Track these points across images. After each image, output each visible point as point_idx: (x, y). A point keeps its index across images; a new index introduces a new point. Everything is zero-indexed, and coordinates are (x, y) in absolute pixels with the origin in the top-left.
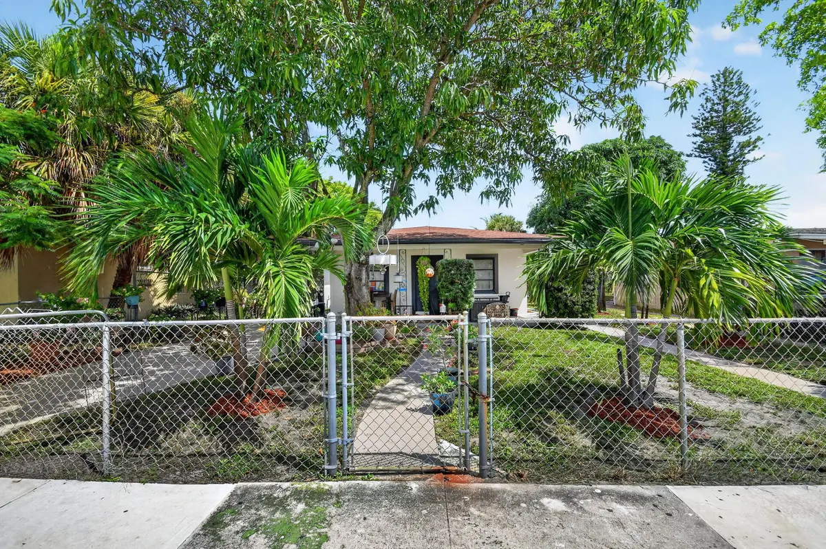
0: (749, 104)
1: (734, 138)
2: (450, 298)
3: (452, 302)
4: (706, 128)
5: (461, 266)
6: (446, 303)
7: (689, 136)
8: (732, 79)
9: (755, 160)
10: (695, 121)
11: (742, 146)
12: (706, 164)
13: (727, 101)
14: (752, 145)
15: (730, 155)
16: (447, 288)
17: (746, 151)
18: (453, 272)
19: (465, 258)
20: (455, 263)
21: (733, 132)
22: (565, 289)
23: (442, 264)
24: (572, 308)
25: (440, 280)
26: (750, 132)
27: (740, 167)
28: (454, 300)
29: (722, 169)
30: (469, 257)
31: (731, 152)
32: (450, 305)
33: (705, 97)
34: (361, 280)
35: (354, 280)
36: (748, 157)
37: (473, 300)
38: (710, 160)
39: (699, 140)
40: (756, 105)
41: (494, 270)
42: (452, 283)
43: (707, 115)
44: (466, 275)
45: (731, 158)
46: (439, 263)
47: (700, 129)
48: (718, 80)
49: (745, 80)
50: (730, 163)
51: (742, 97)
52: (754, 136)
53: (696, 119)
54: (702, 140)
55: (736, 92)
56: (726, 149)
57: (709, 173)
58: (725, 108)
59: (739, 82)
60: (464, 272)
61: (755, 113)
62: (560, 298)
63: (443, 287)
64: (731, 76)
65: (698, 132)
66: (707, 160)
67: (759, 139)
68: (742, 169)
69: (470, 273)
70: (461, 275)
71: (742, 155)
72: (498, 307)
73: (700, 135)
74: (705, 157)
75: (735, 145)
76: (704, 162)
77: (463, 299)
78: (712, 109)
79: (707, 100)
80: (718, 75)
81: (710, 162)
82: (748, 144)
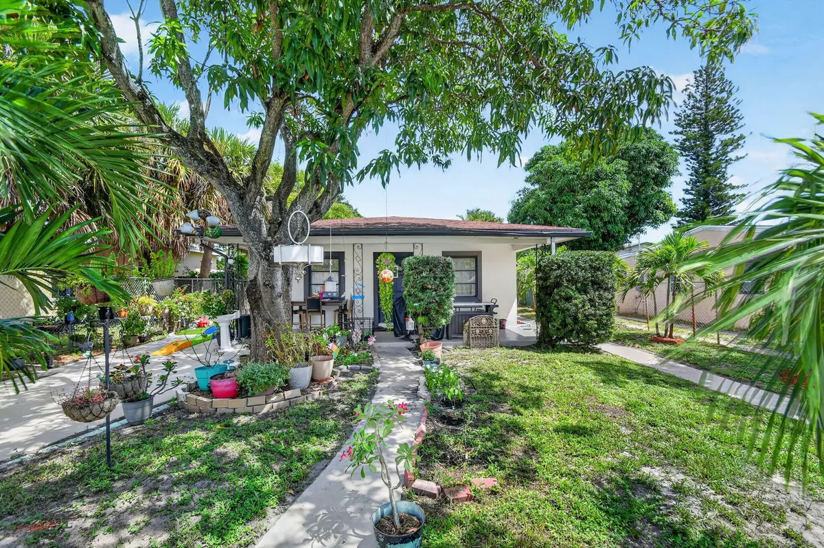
0: (730, 102)
1: (716, 136)
2: (419, 311)
3: (423, 315)
4: (689, 125)
5: (436, 266)
6: (415, 316)
7: (670, 133)
8: (714, 75)
9: (738, 159)
10: (678, 118)
11: (725, 144)
12: (688, 163)
13: (710, 97)
14: (735, 143)
15: (713, 154)
16: (416, 296)
17: (729, 149)
18: (424, 274)
19: (441, 255)
20: (426, 262)
21: (715, 130)
22: (576, 298)
23: (409, 263)
24: (584, 324)
25: (406, 285)
26: (732, 130)
27: (724, 165)
28: (426, 313)
29: (704, 168)
30: (445, 254)
31: (713, 150)
32: (421, 319)
33: (687, 93)
34: (273, 287)
35: (262, 288)
36: (732, 155)
37: (452, 312)
38: (692, 158)
39: (681, 137)
40: (738, 103)
41: (477, 271)
42: (424, 289)
43: (689, 112)
44: (441, 278)
45: (714, 156)
46: (405, 261)
47: (682, 126)
48: (701, 76)
49: (727, 77)
50: (712, 162)
51: (725, 95)
52: (737, 133)
53: (678, 115)
54: (684, 137)
55: (718, 90)
56: (708, 147)
57: (690, 172)
58: (706, 105)
59: (721, 79)
60: (440, 275)
61: (738, 110)
62: (568, 310)
63: (410, 295)
64: (713, 72)
65: (680, 129)
66: (688, 158)
67: (742, 137)
68: (725, 168)
69: (447, 276)
70: (435, 278)
71: (725, 154)
72: (484, 321)
73: (681, 133)
74: (686, 156)
75: (717, 143)
76: (687, 160)
77: (438, 312)
78: (693, 107)
79: (690, 96)
80: (700, 71)
81: (692, 161)
82: (732, 142)
